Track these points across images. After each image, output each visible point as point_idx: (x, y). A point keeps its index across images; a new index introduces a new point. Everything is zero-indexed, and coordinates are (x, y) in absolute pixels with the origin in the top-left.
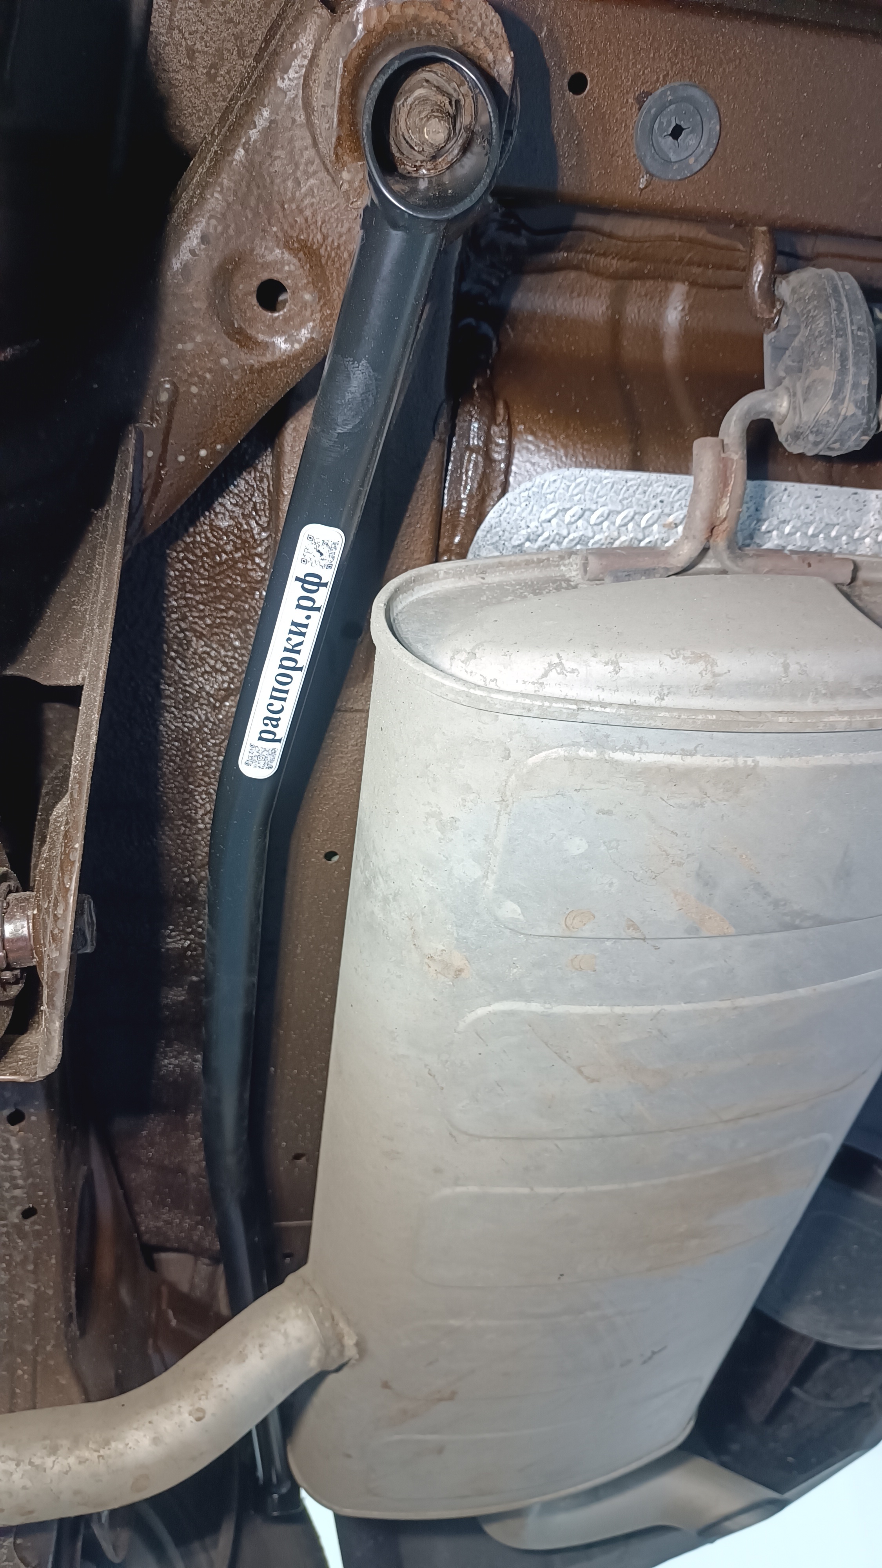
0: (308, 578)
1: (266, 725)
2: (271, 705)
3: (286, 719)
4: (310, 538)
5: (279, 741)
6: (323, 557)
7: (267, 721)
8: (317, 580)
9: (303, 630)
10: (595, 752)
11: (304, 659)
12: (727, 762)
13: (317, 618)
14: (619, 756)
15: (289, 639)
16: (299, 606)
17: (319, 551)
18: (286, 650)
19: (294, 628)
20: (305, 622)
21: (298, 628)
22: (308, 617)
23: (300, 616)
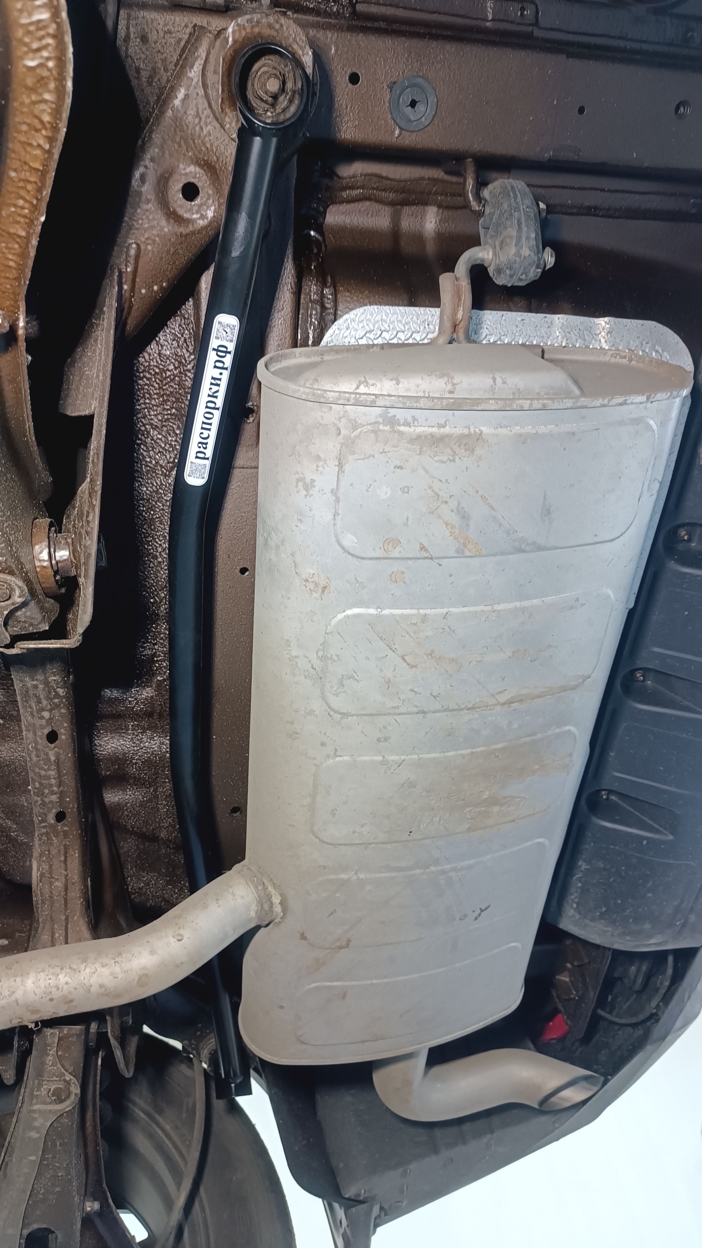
0: (220, 349)
1: (200, 447)
2: (202, 433)
3: (211, 442)
4: (220, 323)
5: (208, 459)
6: (228, 334)
7: (200, 445)
8: (224, 349)
9: (218, 382)
10: (389, 426)
11: (220, 402)
12: (464, 431)
13: (226, 375)
14: (402, 428)
15: (211, 389)
16: (215, 367)
17: (225, 331)
18: (209, 396)
19: (213, 381)
20: (219, 377)
21: (216, 382)
22: (221, 374)
23: (216, 373)
